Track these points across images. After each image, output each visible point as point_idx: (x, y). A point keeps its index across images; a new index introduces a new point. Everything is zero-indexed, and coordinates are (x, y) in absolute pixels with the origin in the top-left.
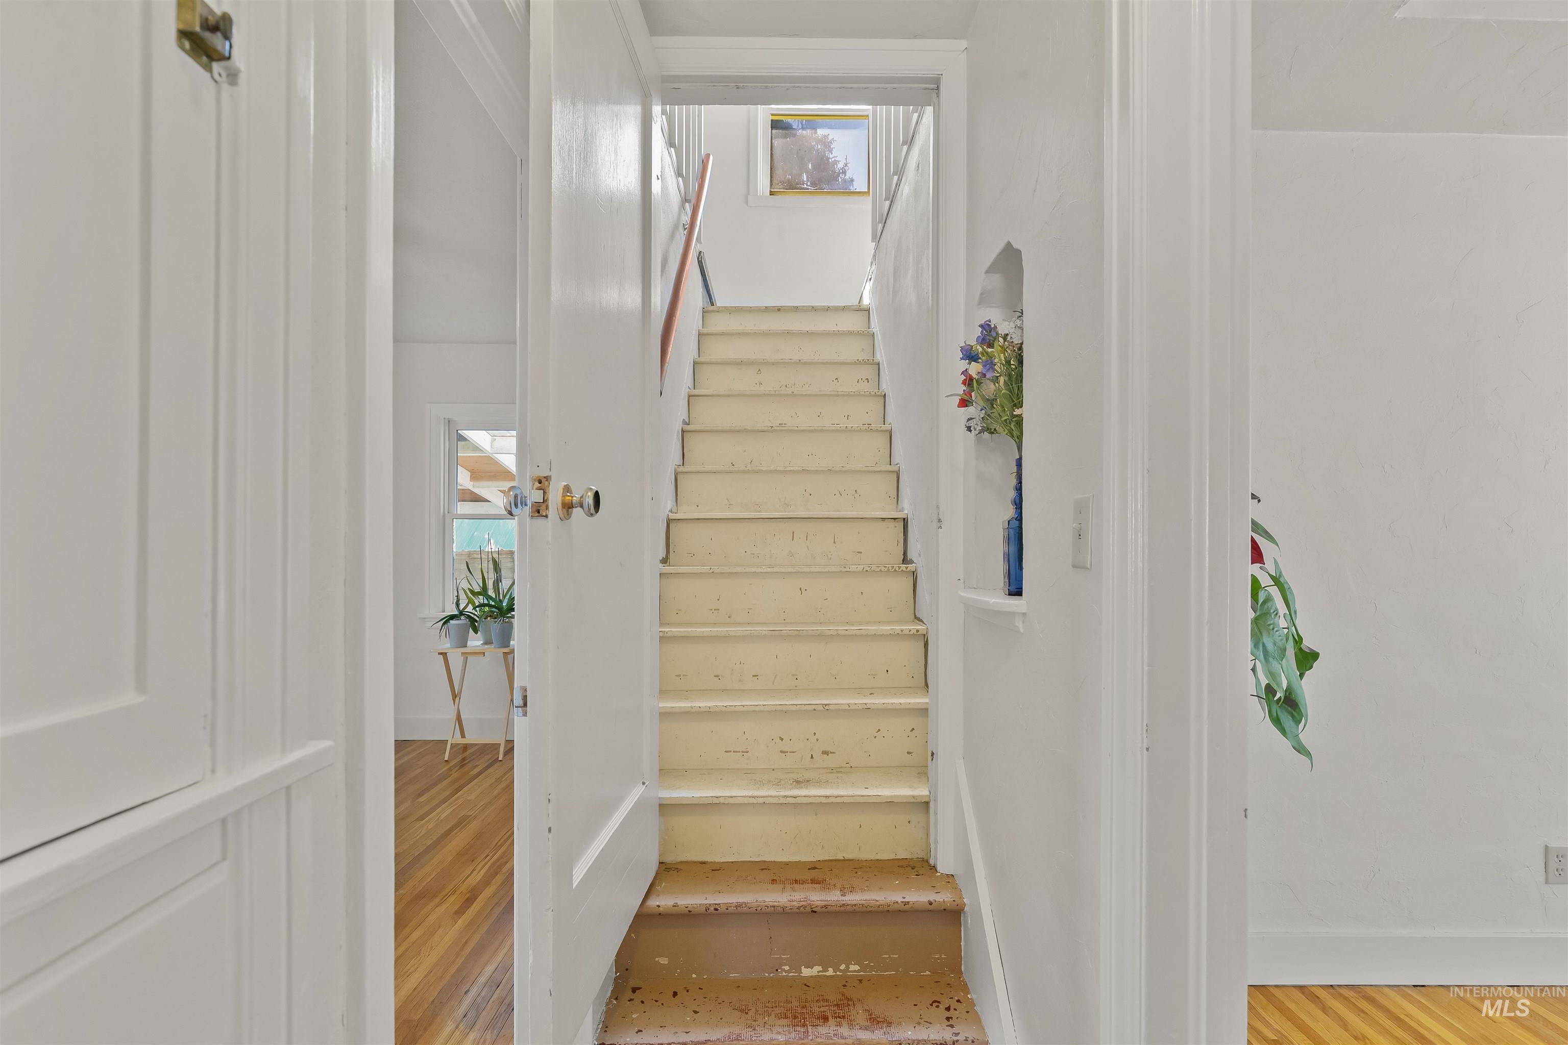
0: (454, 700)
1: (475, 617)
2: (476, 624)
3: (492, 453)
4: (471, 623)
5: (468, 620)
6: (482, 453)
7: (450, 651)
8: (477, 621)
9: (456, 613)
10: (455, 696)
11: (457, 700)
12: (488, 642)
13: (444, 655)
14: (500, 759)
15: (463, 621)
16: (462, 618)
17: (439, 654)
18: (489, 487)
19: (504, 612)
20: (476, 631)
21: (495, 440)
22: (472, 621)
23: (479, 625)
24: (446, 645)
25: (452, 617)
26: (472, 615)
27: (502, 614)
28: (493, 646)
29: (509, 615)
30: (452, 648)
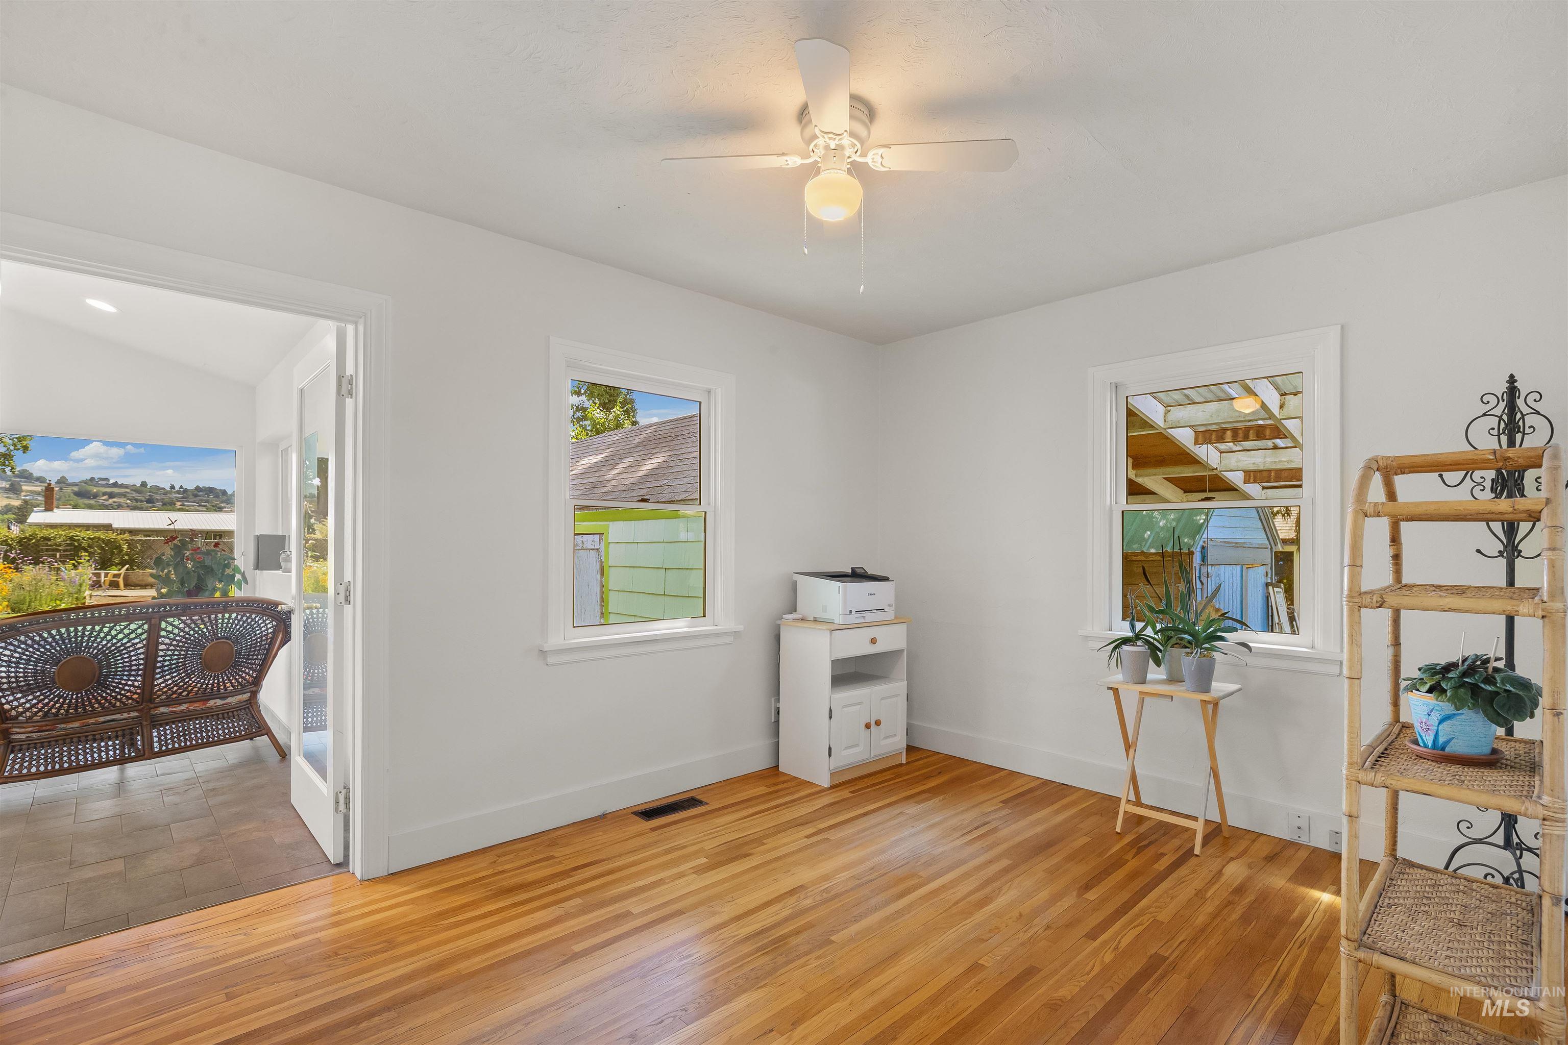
0: (1127, 751)
1: (1156, 643)
2: (1160, 654)
3: (1165, 429)
4: (1151, 651)
5: (1147, 647)
6: (1153, 430)
7: (1126, 687)
8: (1160, 651)
9: (1130, 634)
10: (1128, 746)
11: (1131, 751)
12: (1173, 679)
13: (1116, 691)
14: (1197, 851)
15: (1140, 648)
16: (1139, 643)
17: (1109, 688)
18: (1155, 475)
19: (1201, 641)
20: (1158, 663)
21: (1170, 411)
22: (1153, 649)
23: (1163, 657)
24: (1117, 677)
25: (1126, 641)
26: (1152, 640)
27: (1199, 644)
28: (1184, 688)
29: (1206, 645)
30: (1125, 682)
